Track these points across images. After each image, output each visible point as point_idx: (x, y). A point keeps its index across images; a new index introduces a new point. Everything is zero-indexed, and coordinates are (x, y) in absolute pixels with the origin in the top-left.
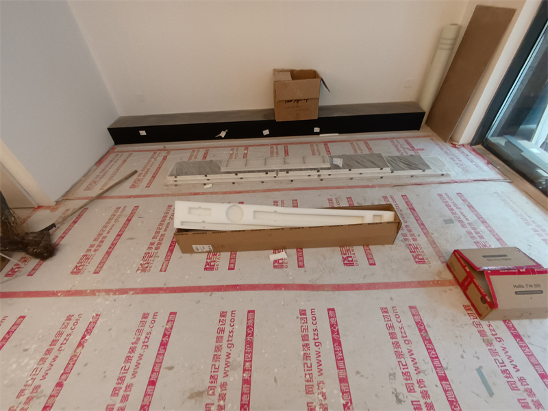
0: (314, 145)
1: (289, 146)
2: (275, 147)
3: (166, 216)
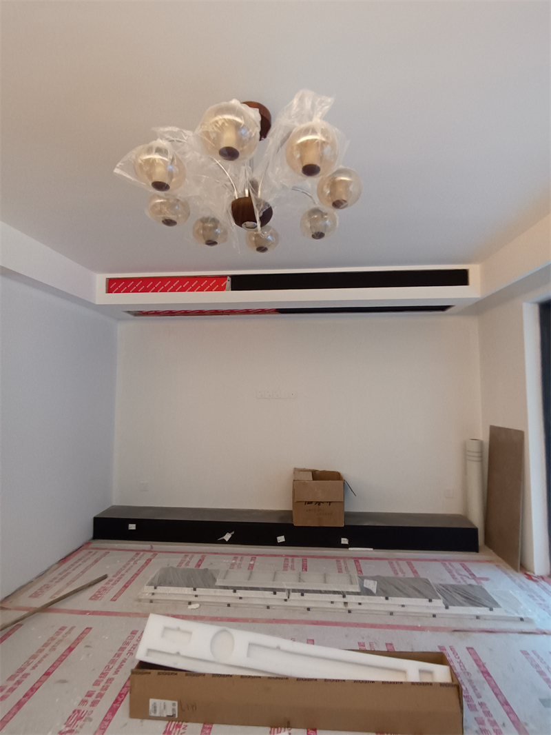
0: (342, 561)
1: (309, 559)
2: (290, 559)
3: (125, 648)
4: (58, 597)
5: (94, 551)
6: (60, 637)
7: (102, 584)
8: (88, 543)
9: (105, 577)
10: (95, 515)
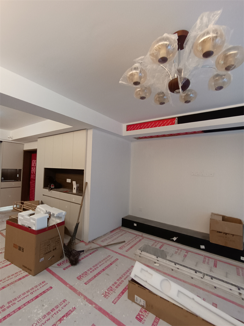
0: (240, 269)
1: (218, 262)
2: (207, 258)
3: (129, 271)
4: (109, 244)
5: (122, 231)
6: (108, 259)
7: (123, 244)
8: (120, 227)
9: (124, 242)
10: (123, 217)
